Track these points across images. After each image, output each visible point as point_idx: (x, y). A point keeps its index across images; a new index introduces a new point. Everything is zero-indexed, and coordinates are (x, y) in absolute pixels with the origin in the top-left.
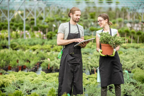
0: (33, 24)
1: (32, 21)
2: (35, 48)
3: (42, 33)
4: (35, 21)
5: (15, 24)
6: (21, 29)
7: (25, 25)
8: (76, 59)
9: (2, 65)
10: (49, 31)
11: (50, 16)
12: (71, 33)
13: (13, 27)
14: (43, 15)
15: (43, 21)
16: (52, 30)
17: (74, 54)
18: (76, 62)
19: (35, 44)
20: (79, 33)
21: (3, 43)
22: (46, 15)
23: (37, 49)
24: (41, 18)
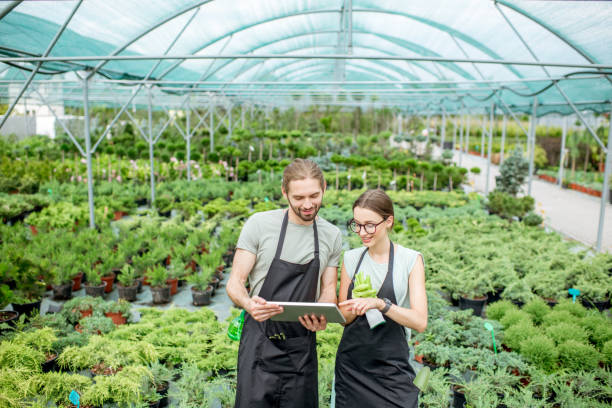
0: (206, 144)
1: (205, 138)
2: (213, 211)
3: (226, 164)
4: (212, 138)
5: (169, 144)
6: (181, 157)
7: (189, 149)
8: (292, 356)
9: (125, 279)
10: (241, 160)
11: (242, 125)
12: (282, 257)
13: (165, 152)
14: (228, 124)
15: (228, 137)
16: (247, 159)
17: (284, 338)
18: (292, 366)
19: (211, 198)
20: (316, 260)
21: (139, 194)
22: (233, 123)
23: (217, 212)
24: (224, 132)
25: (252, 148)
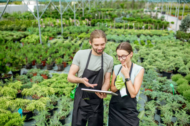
0: (81, 13)
1: (81, 11)
2: (82, 37)
3: (88, 20)
4: (83, 12)
5: (69, 14)
6: (73, 18)
7: (75, 15)
8: (92, 106)
9: (49, 62)
10: (92, 19)
11: (94, 6)
12: (88, 68)
13: (68, 16)
14: (89, 6)
15: (89, 11)
16: (95, 18)
17: (89, 100)
18: (92, 110)
19: (81, 32)
20: (102, 70)
21: (58, 31)
22: (91, 6)
24: (88, 9)
25: (96, 15)
